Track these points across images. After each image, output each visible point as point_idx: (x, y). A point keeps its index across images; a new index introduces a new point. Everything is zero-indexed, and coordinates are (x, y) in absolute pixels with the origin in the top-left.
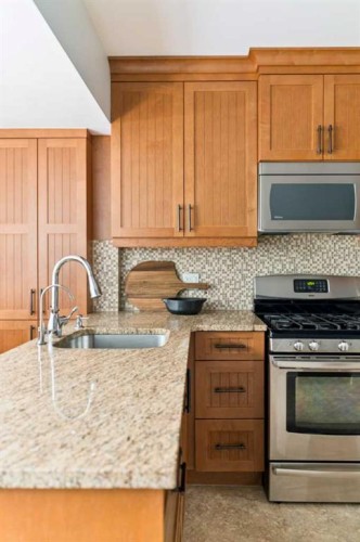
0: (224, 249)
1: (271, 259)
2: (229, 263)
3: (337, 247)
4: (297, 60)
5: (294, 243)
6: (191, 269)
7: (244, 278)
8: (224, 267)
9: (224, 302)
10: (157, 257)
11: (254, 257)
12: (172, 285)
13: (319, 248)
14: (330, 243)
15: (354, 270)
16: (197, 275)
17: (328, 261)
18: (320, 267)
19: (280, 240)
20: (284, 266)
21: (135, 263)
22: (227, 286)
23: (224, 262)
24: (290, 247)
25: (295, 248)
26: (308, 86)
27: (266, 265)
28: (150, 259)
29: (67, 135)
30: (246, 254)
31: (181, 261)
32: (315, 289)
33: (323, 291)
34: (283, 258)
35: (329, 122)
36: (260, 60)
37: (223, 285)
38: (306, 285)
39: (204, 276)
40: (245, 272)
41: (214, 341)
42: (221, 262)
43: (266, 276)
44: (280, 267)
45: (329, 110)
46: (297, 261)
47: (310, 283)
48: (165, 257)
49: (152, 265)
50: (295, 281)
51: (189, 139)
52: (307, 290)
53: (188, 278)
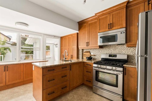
1: (107, 51)
3: (122, 48)
4: (104, 12)
10: (88, 50)
11: (103, 50)
14: (120, 47)
15: (126, 53)
17: (119, 51)
19: (108, 47)
20: (109, 52)
22: (98, 55)
23: (98, 51)
24: (110, 48)
25: (112, 48)
26: (107, 17)
29: (74, 34)
32: (113, 57)
35: (111, 22)
36: (97, 15)
39: (95, 53)
40: (101, 53)
45: (111, 20)
46: (112, 51)
47: (113, 55)
48: (89, 50)
49: (87, 52)
50: (109, 55)
51: (88, 31)
52: (112, 57)
53: (92, 54)
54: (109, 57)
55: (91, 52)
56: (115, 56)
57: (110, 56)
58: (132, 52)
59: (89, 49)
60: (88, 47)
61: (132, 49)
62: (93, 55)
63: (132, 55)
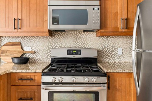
0: (41, 37)
1: (60, 41)
2: (43, 43)
3: (87, 37)
5: (70, 35)
6: (28, 45)
7: (49, 49)
8: (41, 45)
9: (41, 59)
10: (14, 40)
11: (54, 41)
12: (19, 52)
13: (80, 37)
14: (84, 35)
15: (94, 46)
16: (30, 48)
17: (83, 42)
18: (80, 45)
19: (64, 34)
20: (66, 44)
21: (5, 43)
22: (42, 52)
23: (41, 43)
24: (68, 36)
25: (70, 37)
27: (58, 44)
28: (11, 41)
30: (50, 40)
31: (24, 42)
32: (76, 54)
33: (79, 55)
34: (65, 41)
37: (41, 52)
38: (73, 52)
39: (33, 48)
40: (50, 47)
41: (20, 77)
42: (40, 42)
43: (58, 48)
44: (64, 45)
46: (71, 42)
47: (74, 51)
48: (17, 40)
49: (11, 43)
50: (68, 50)
52: (73, 54)
53: (27, 49)
54: (68, 54)
55: (23, 45)
56: (79, 52)
57: (69, 52)
58: (101, 44)
59: (19, 37)
60: (19, 30)
61: (101, 40)
62: (29, 52)
63: (101, 49)
